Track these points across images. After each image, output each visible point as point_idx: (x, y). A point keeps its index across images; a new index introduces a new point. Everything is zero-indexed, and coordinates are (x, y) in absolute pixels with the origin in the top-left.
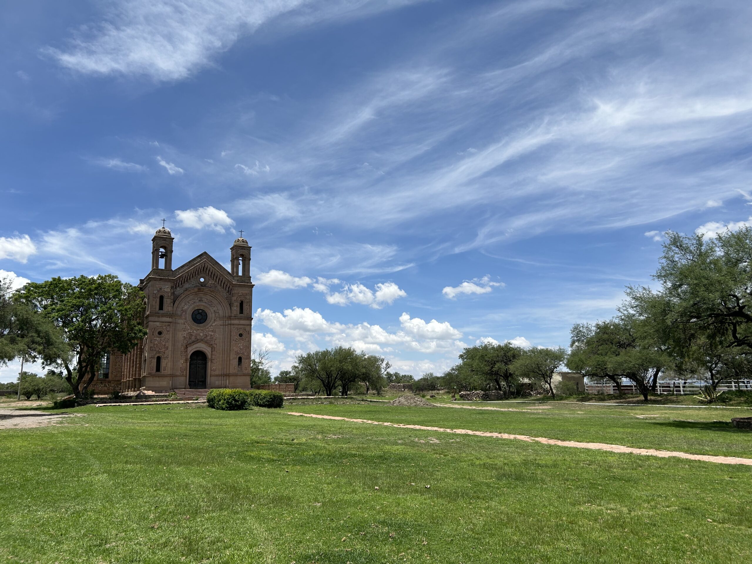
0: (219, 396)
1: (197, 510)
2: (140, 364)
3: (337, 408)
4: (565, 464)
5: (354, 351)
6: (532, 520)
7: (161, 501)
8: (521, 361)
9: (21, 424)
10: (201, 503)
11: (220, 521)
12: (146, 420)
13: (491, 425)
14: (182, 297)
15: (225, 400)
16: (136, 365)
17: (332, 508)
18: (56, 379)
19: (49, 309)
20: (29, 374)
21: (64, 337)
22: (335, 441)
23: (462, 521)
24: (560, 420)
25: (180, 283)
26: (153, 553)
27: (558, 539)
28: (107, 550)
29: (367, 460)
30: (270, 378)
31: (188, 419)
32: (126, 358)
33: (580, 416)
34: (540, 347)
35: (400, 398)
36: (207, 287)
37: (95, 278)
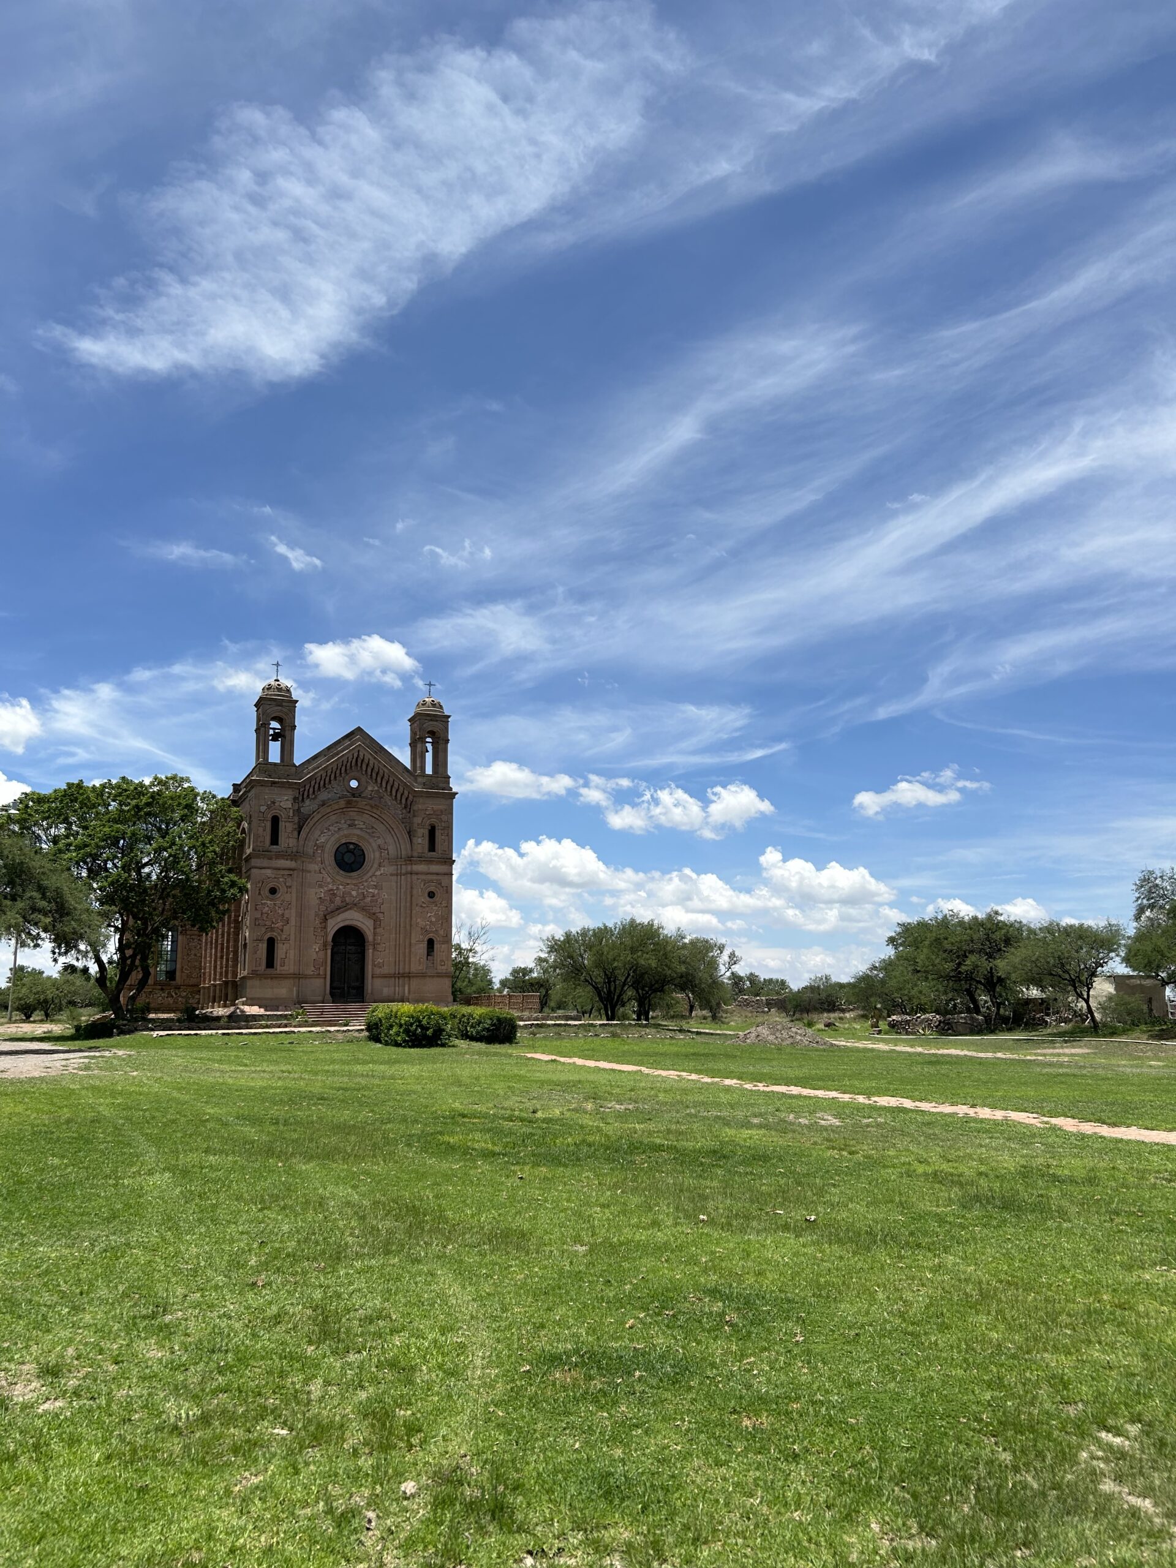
0: (388, 1018)
1: (339, 1253)
2: (236, 952)
3: (626, 1047)
4: (1113, 1177)
5: (661, 927)
6: (1035, 1297)
7: (272, 1232)
8: (1023, 950)
9: (12, 1070)
10: (348, 1239)
11: (385, 1277)
12: (246, 1065)
13: (954, 1089)
14: (316, 819)
15: (401, 1026)
16: (228, 954)
17: (610, 1257)
18: (79, 981)
19: (61, 844)
20: (29, 970)
21: (91, 900)
22: (621, 1116)
23: (880, 1296)
24: (1108, 1079)
25: (311, 790)
26: (254, 1335)
27: (1090, 1342)
28: (167, 1326)
29: (684, 1158)
30: (490, 982)
31: (329, 1065)
32: (209, 939)
33: (1153, 1072)
34: (1067, 921)
35: (759, 1029)
36: (364, 798)
37: (147, 782)
